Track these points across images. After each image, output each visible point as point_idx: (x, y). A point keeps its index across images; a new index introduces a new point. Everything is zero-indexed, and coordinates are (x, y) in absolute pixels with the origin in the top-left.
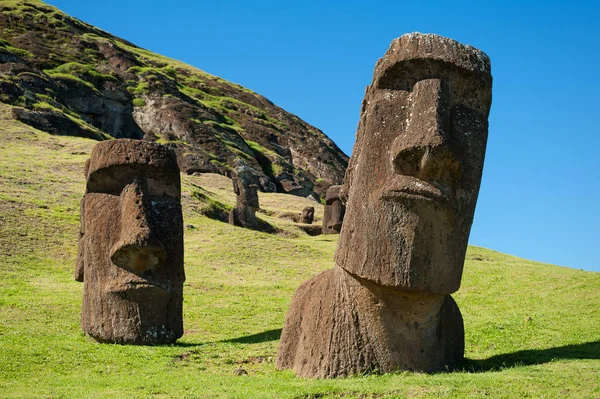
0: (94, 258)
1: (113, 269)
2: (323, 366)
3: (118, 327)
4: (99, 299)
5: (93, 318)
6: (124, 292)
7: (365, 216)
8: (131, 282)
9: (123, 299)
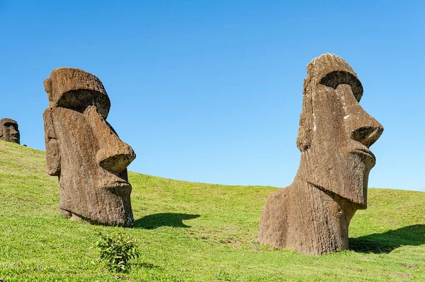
0: (84, 160)
1: (100, 170)
2: (315, 247)
3: (112, 214)
4: (94, 192)
5: (90, 206)
6: (114, 188)
7: (339, 161)
8: (118, 181)
9: (113, 193)
